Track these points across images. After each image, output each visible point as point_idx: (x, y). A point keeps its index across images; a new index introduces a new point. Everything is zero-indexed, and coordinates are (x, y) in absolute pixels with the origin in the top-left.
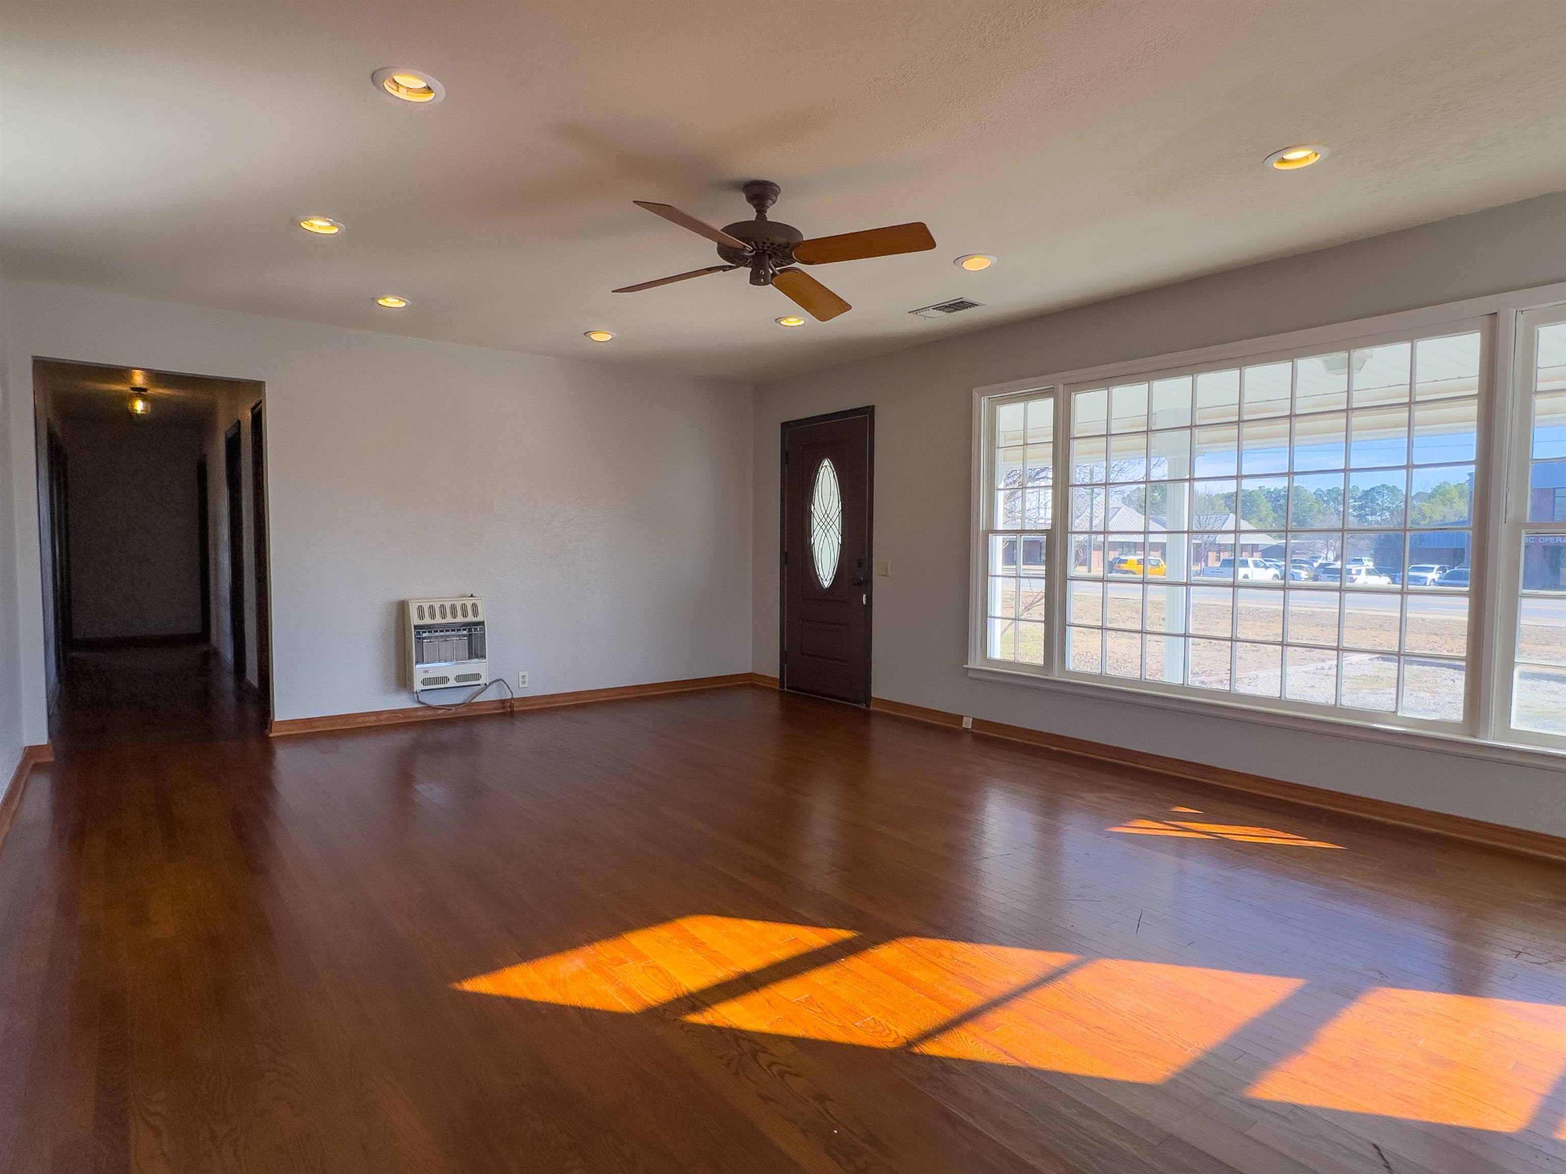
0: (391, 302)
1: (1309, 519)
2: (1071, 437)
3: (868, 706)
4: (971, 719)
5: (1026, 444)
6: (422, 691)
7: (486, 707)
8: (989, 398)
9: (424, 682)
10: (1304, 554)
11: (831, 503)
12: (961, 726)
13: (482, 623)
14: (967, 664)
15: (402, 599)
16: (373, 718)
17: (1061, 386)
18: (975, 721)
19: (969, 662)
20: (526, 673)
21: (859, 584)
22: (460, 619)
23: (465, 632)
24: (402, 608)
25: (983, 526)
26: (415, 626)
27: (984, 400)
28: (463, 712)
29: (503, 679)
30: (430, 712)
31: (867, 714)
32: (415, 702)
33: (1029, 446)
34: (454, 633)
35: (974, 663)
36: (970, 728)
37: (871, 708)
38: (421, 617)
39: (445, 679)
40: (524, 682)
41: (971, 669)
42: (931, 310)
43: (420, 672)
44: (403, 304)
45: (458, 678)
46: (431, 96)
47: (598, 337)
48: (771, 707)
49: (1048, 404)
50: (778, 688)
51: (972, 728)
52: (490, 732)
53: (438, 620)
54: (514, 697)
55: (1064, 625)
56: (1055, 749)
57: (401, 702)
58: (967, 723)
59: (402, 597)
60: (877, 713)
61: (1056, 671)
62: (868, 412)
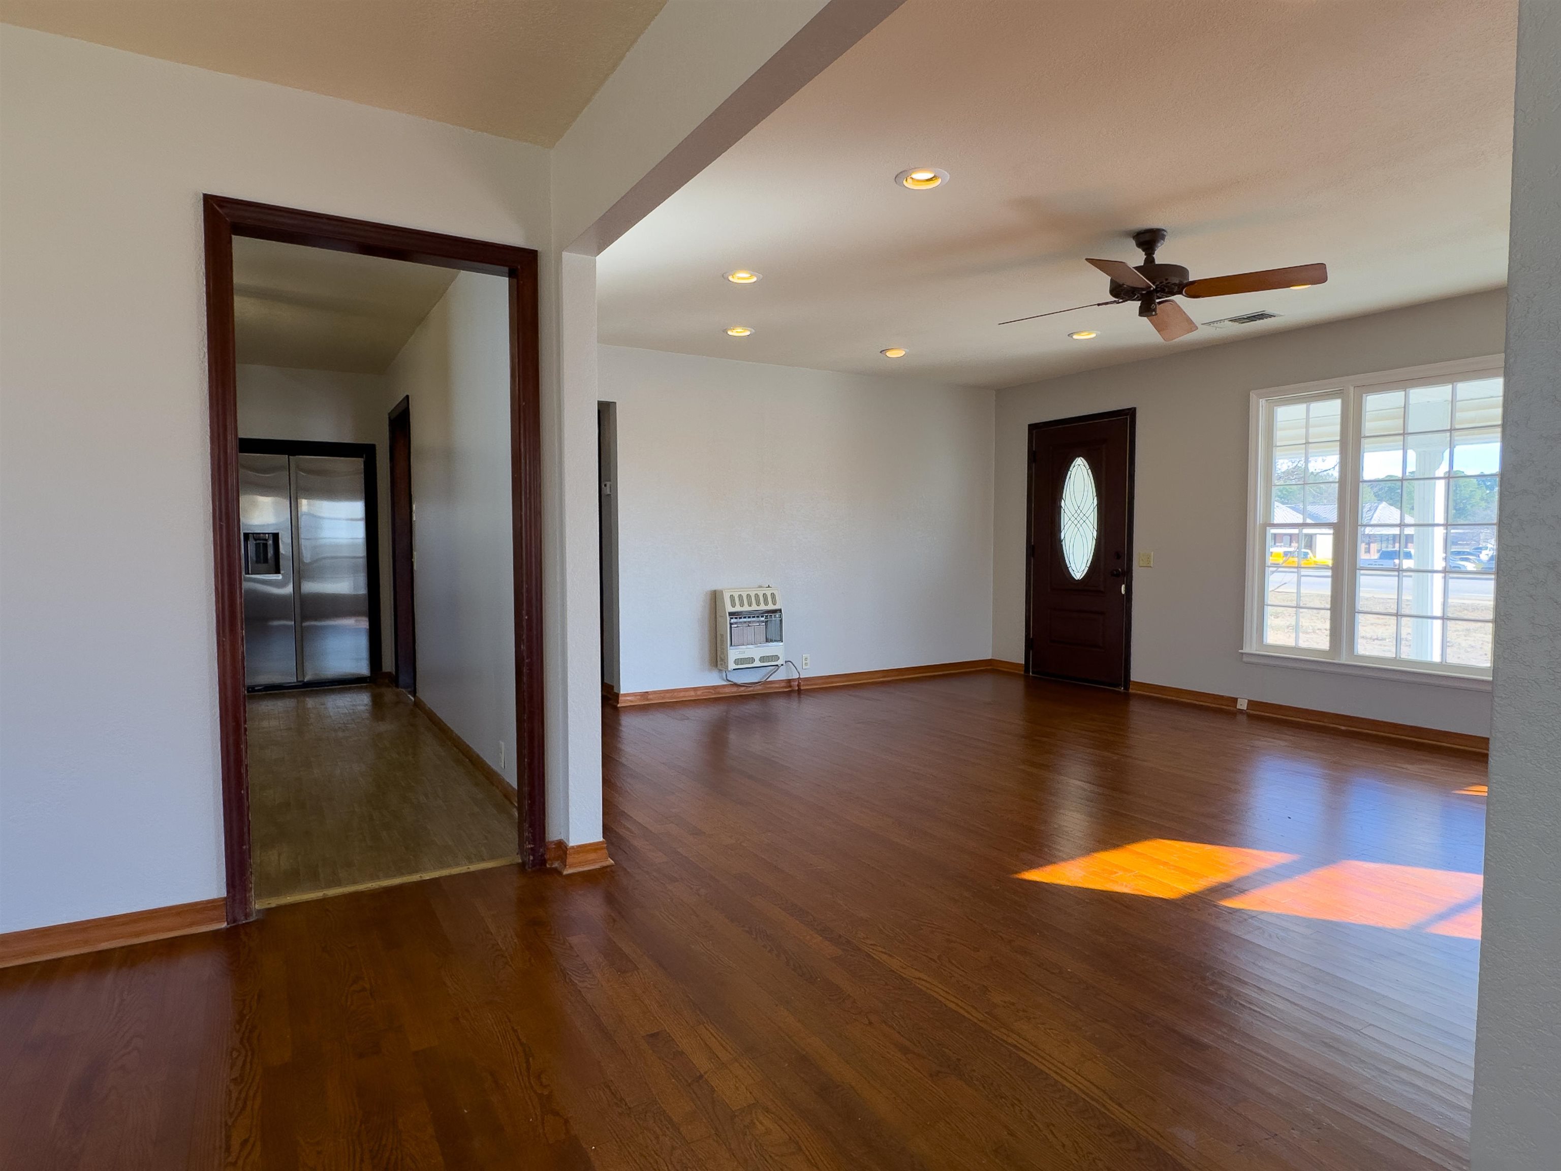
0: (739, 332)
1: (1469, 507)
2: (1363, 436)
3: (1126, 688)
4: (1247, 701)
5: (1307, 443)
6: (734, 669)
7: (777, 686)
8: (1266, 400)
9: (737, 662)
10: (1467, 544)
11: (1084, 500)
12: (1236, 707)
13: (780, 611)
14: (1242, 649)
15: (715, 589)
16: (692, 693)
17: (1352, 389)
18: (1251, 703)
19: (1244, 647)
20: (808, 655)
21: (1118, 575)
22: (763, 607)
23: (763, 619)
24: (715, 598)
25: (1260, 520)
26: (729, 613)
27: (1262, 402)
28: (758, 689)
29: (792, 661)
30: (735, 689)
31: (1127, 697)
32: (724, 680)
33: (1310, 445)
34: (754, 619)
35: (1250, 647)
36: (1245, 709)
37: (1130, 691)
38: (733, 605)
39: (752, 660)
40: (806, 664)
41: (1245, 653)
42: (1227, 322)
43: (733, 654)
44: (748, 333)
45: (762, 659)
46: (940, 181)
47: (892, 354)
48: (1015, 690)
49: (1335, 406)
50: (1023, 673)
51: (1247, 709)
52: (780, 705)
53: (746, 608)
54: (801, 677)
55: (1353, 612)
56: (1343, 728)
57: (713, 679)
58: (1242, 705)
59: (714, 588)
60: (1135, 695)
61: (1344, 654)
62: (1130, 414)
